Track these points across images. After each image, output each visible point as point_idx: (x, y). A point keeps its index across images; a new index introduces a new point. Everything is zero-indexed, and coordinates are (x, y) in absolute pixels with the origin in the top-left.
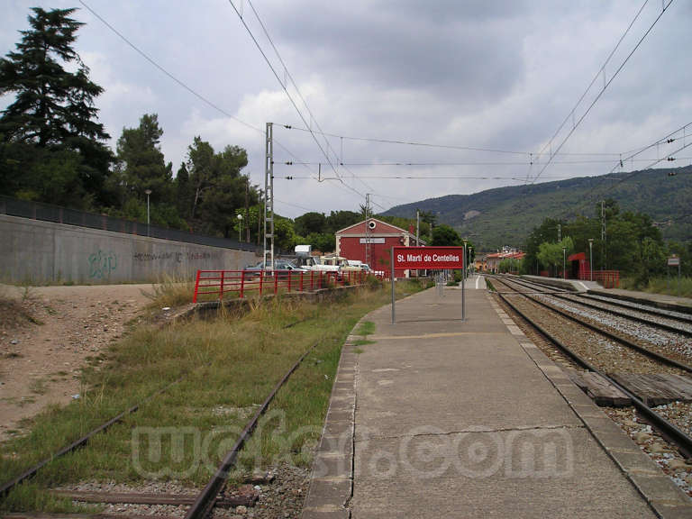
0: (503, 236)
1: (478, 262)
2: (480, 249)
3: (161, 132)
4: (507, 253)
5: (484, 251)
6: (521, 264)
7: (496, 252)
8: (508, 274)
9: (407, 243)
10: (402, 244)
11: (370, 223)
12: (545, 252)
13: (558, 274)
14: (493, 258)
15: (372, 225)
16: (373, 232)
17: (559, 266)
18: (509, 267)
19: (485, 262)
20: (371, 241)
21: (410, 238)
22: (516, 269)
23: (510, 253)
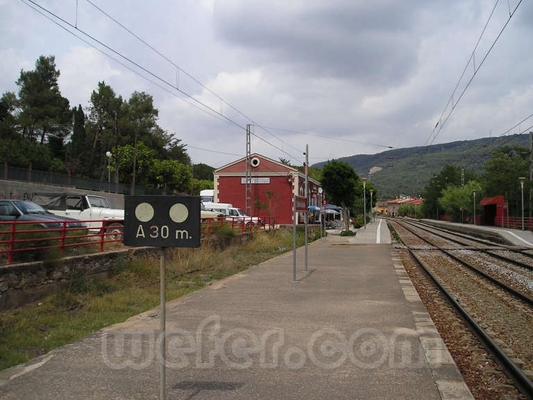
0: (400, 187)
1: (380, 207)
2: (382, 196)
3: (58, 73)
4: (405, 199)
5: (386, 198)
6: (419, 209)
7: (395, 199)
8: (406, 217)
9: (296, 183)
10: (290, 184)
11: (253, 160)
12: (450, 196)
13: (464, 219)
14: (392, 203)
15: (255, 162)
16: (257, 171)
17: (465, 211)
18: (407, 211)
19: (386, 207)
20: (253, 181)
21: (299, 177)
22: (414, 213)
23: (408, 199)
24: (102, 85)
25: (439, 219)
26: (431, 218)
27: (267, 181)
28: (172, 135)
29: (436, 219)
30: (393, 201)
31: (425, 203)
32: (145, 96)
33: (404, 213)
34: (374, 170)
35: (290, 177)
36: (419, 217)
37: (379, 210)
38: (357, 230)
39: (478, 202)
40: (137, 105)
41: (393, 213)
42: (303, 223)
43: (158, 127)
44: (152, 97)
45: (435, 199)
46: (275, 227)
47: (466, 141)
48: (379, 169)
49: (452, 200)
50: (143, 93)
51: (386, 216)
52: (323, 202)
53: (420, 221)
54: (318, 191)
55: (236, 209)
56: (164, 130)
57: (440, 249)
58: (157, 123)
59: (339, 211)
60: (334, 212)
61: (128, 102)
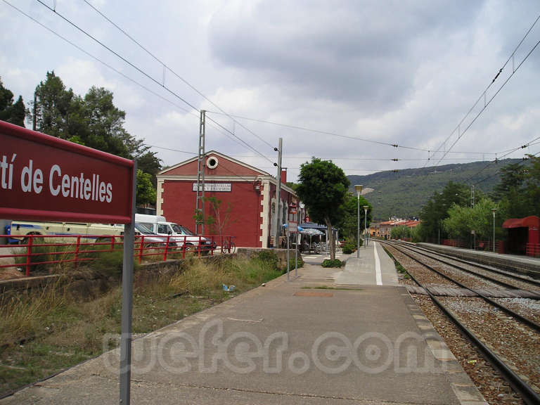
1: (372, 228)
4: (398, 221)
5: (377, 220)
6: (416, 232)
7: (387, 220)
8: (400, 240)
9: (265, 193)
10: (258, 192)
11: (209, 159)
12: (459, 217)
13: (477, 244)
14: (385, 225)
15: (213, 162)
16: (215, 174)
17: (479, 235)
18: (401, 233)
19: (378, 228)
20: (208, 188)
21: (271, 183)
22: (409, 235)
23: (401, 221)
24: (51, 76)
25: (441, 244)
26: (430, 242)
27: (227, 188)
28: (141, 141)
29: (436, 243)
30: (385, 223)
31: (425, 225)
32: (104, 92)
33: (398, 235)
34: (366, 191)
35: (258, 183)
36: (416, 240)
37: (371, 232)
38: (347, 256)
39: (499, 224)
40: (95, 102)
41: (386, 236)
42: (272, 246)
43: (123, 130)
44: (112, 94)
45: (436, 220)
46: (232, 251)
47: (459, 165)
48: (371, 190)
49: (462, 221)
50: (103, 88)
51: (378, 238)
52: (305, 220)
53: (418, 245)
54: (298, 206)
55: (169, 224)
56: (132, 135)
57: (479, 296)
58: (124, 126)
59: (324, 232)
60: (318, 232)
61: (83, 97)
